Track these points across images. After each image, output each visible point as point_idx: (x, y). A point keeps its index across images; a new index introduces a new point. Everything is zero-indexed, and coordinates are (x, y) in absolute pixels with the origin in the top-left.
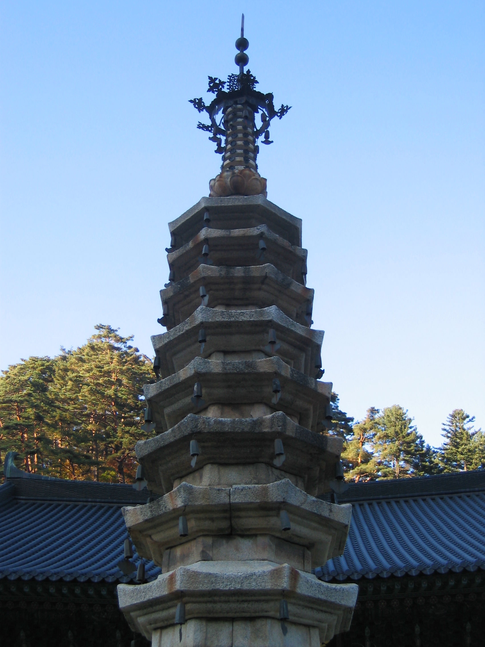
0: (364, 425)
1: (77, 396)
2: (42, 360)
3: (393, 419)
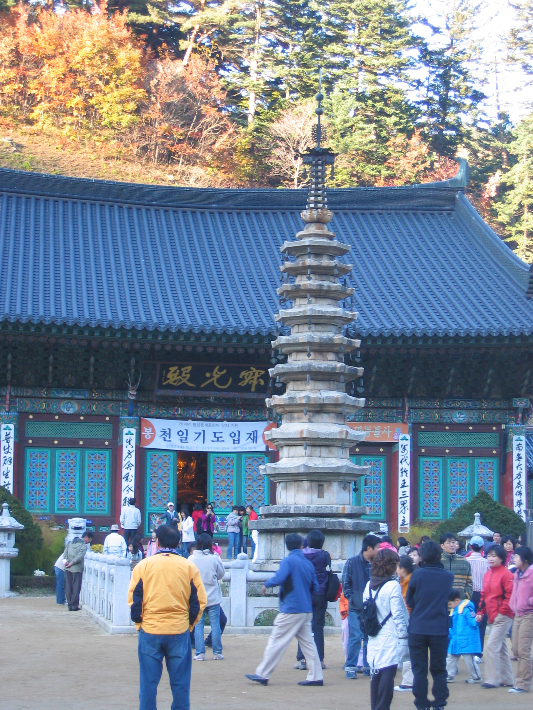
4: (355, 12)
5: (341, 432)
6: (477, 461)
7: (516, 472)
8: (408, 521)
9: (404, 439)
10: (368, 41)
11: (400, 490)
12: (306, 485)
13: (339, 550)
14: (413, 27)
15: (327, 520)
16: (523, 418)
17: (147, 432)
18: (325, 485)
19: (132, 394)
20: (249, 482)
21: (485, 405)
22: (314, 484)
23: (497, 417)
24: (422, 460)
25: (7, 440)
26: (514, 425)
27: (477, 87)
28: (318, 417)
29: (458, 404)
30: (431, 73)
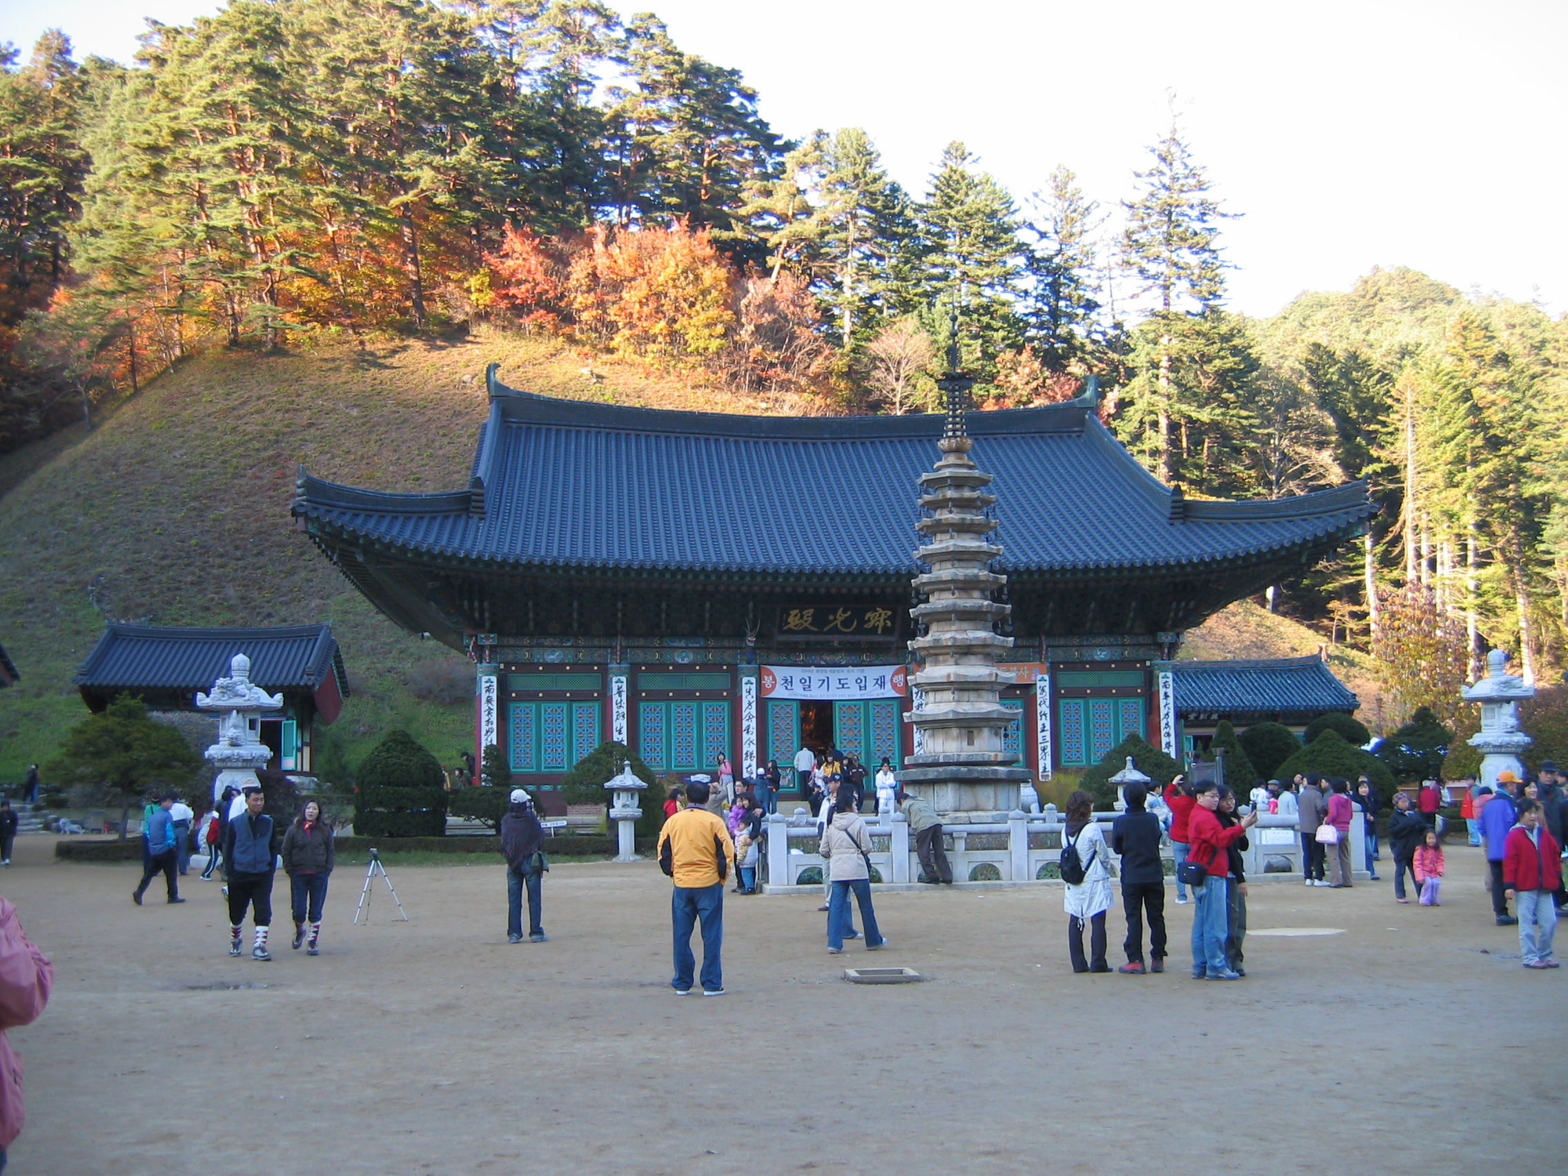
0: (805, 155)
1: (339, 97)
2: (257, 12)
3: (853, 153)
4: (956, 219)
5: (991, 675)
6: (1121, 701)
7: (1163, 712)
8: (1049, 768)
9: (1042, 679)
10: (971, 249)
11: (1040, 735)
12: (955, 732)
13: (992, 800)
14: (1017, 233)
15: (979, 768)
16: (1169, 652)
17: (767, 681)
18: (975, 732)
19: (751, 640)
20: (878, 731)
21: (1127, 641)
22: (963, 731)
23: (1141, 653)
24: (1062, 702)
25: (619, 693)
26: (1159, 661)
27: (1089, 295)
28: (964, 660)
29: (1098, 641)
30: (1039, 281)
